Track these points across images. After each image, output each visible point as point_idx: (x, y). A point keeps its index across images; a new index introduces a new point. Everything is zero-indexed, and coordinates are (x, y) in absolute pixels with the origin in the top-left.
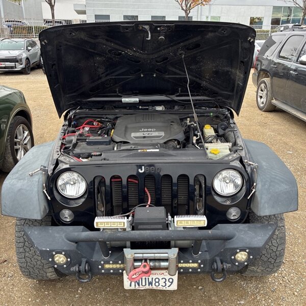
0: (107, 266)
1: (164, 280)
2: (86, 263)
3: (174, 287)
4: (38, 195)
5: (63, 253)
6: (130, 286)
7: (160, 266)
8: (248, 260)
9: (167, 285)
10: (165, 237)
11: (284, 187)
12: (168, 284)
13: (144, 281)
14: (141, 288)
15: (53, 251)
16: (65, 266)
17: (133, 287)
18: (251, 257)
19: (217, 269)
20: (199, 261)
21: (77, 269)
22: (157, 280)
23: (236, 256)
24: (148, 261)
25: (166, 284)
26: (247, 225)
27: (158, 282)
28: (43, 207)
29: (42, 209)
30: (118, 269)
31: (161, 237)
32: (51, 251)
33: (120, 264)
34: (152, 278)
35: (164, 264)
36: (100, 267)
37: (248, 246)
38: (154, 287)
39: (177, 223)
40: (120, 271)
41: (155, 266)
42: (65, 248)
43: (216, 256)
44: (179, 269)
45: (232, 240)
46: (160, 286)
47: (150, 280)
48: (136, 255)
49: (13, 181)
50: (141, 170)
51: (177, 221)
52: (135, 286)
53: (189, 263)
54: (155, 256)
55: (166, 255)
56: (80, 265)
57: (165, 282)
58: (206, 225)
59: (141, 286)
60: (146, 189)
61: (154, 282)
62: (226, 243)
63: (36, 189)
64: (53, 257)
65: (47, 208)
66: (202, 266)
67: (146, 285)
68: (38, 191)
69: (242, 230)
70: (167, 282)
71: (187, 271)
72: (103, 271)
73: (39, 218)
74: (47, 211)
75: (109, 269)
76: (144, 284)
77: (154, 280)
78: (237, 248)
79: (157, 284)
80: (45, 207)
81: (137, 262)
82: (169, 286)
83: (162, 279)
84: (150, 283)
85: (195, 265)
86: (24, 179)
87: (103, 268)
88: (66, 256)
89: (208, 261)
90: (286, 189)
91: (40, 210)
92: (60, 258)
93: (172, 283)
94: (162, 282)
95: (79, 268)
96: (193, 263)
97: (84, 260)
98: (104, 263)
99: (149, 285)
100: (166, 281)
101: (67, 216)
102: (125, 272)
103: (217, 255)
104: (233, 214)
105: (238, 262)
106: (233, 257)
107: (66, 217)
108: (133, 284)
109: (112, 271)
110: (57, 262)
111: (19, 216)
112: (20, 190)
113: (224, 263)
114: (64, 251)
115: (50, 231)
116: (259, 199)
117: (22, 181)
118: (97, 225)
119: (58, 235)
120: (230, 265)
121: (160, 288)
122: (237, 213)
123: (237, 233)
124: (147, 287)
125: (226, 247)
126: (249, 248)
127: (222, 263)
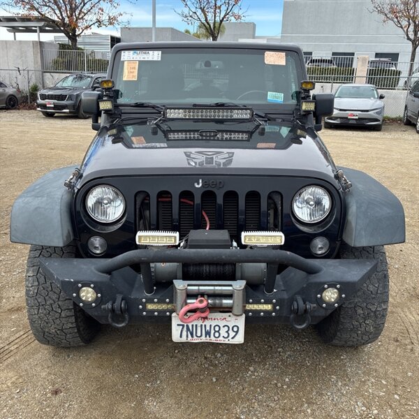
0: (150, 307)
1: (226, 329)
2: (122, 300)
3: (240, 339)
4: (61, 215)
5: (92, 286)
6: (181, 337)
7: (221, 304)
8: (339, 299)
9: (231, 337)
10: (229, 256)
11: (386, 211)
12: (232, 334)
13: (199, 329)
14: (196, 340)
15: (79, 282)
16: (94, 304)
17: (184, 339)
18: (343, 296)
19: (298, 309)
20: (274, 301)
21: (110, 307)
22: (217, 329)
23: (323, 295)
24: (206, 296)
25: (229, 334)
26: (338, 260)
27: (218, 332)
28: (67, 232)
29: (65, 234)
30: (165, 311)
31: (223, 257)
32: (76, 282)
33: (168, 303)
34: (211, 325)
35: (226, 302)
36: (141, 307)
37: (339, 280)
38: (213, 339)
39: (245, 239)
40: (168, 313)
41: (215, 304)
42: (94, 279)
43: (296, 294)
44: (246, 312)
45: (318, 274)
46: (221, 338)
47: (208, 328)
48: (189, 288)
49: (28, 198)
50: (198, 184)
51: (245, 236)
52: (187, 336)
53: (261, 303)
54: (214, 290)
55: (230, 288)
56: (114, 303)
57: (227, 332)
58: (283, 244)
59: (195, 337)
60: (203, 213)
61: (213, 332)
62: (310, 278)
63: (58, 207)
64: (78, 291)
65: (71, 233)
66: (278, 307)
67: (201, 335)
68: (61, 210)
69: (331, 266)
70: (230, 332)
71: (257, 315)
72: (144, 313)
73: (61, 245)
74: (72, 238)
75: (153, 311)
76: (199, 334)
77: (212, 328)
78: (325, 283)
79: (217, 335)
80: (69, 232)
81: (191, 299)
82: (233, 338)
83: (224, 326)
84: (208, 333)
85: (269, 307)
86: (42, 196)
87: (144, 309)
88: (96, 289)
89: (286, 301)
90: (389, 213)
91: (63, 234)
92: (88, 292)
93: (237, 332)
94: (223, 332)
95: (112, 305)
96: (265, 303)
97: (119, 297)
98: (146, 302)
99: (206, 337)
100: (229, 330)
101: (97, 246)
102: (174, 315)
103: (298, 293)
104: (320, 246)
105: (325, 302)
106: (319, 296)
107: (96, 248)
108: (184, 333)
109: (156, 313)
110: (84, 299)
111: (34, 243)
113: (307, 303)
114: (93, 283)
115: (75, 263)
116: (353, 224)
117: (39, 198)
118: (139, 241)
119: (85, 267)
120: (315, 305)
121: (221, 340)
122: (324, 245)
123: (325, 269)
124: (203, 339)
125: (310, 281)
126: (340, 283)
127: (304, 303)
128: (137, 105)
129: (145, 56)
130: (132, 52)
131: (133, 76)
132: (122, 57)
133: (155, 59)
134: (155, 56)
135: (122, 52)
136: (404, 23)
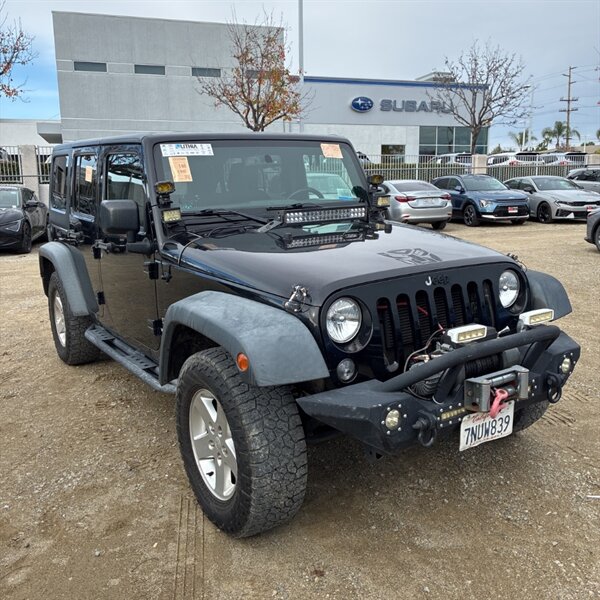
0: (446, 416)
3: (510, 429)
9: (503, 428)
12: (505, 425)
15: (387, 405)
16: (400, 429)
17: (467, 446)
20: (534, 381)
22: (494, 424)
27: (495, 427)
30: (458, 417)
32: (384, 406)
33: (460, 408)
34: (490, 422)
36: (439, 419)
38: (489, 438)
40: (460, 419)
46: (496, 434)
47: (487, 426)
52: (471, 441)
57: (501, 425)
61: (491, 428)
66: (536, 387)
67: (482, 436)
72: (441, 426)
75: (447, 420)
76: (480, 435)
77: (491, 425)
78: (563, 354)
79: (493, 431)
82: (505, 431)
83: (499, 420)
84: (487, 432)
88: (403, 409)
94: (498, 425)
98: (443, 412)
99: (485, 436)
100: (502, 422)
102: (464, 419)
106: (561, 366)
108: (470, 438)
112: (281, 339)
114: (400, 402)
124: (482, 440)
128: (205, 214)
129: (192, 150)
130: (174, 145)
131: (186, 177)
132: (163, 153)
133: (207, 154)
134: (205, 150)
135: (161, 145)
136: (242, 107)
